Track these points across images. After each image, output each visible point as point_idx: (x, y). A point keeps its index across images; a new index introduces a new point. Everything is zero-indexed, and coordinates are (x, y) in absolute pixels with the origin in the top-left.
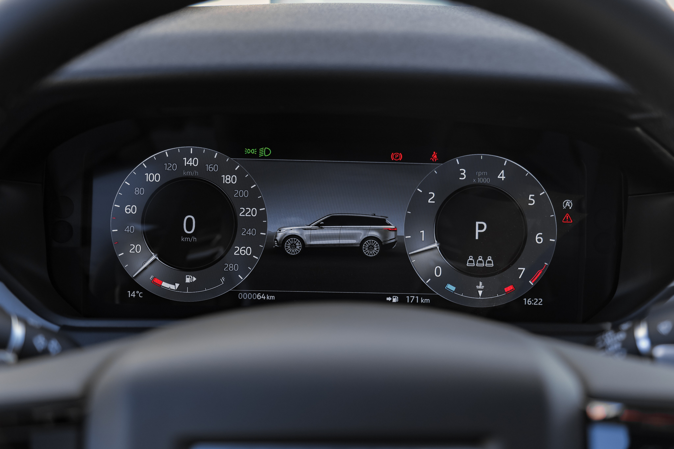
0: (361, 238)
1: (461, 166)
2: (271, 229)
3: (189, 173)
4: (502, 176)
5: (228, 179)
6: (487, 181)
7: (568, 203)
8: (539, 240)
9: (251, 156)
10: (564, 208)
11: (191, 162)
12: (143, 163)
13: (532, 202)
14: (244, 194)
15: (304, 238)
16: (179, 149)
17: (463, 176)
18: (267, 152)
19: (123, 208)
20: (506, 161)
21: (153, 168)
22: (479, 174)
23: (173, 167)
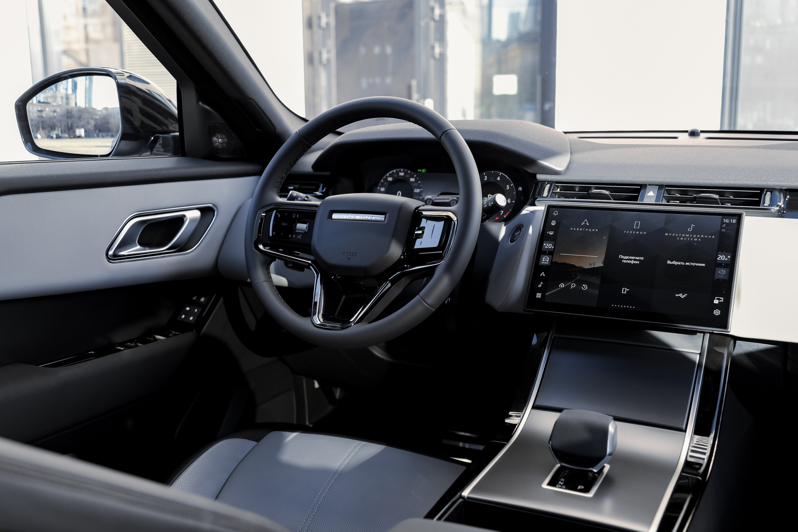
0: (451, 200)
1: (485, 175)
2: (423, 196)
3: (400, 178)
4: (499, 179)
5: (412, 180)
6: (493, 180)
7: (520, 189)
8: (509, 201)
9: (420, 172)
10: (519, 190)
11: (402, 174)
12: (388, 175)
13: (508, 188)
14: (416, 184)
15: (433, 199)
16: (398, 170)
17: (485, 179)
18: (425, 171)
19: (380, 189)
20: (501, 173)
21: (390, 176)
22: (491, 178)
23: (396, 176)
